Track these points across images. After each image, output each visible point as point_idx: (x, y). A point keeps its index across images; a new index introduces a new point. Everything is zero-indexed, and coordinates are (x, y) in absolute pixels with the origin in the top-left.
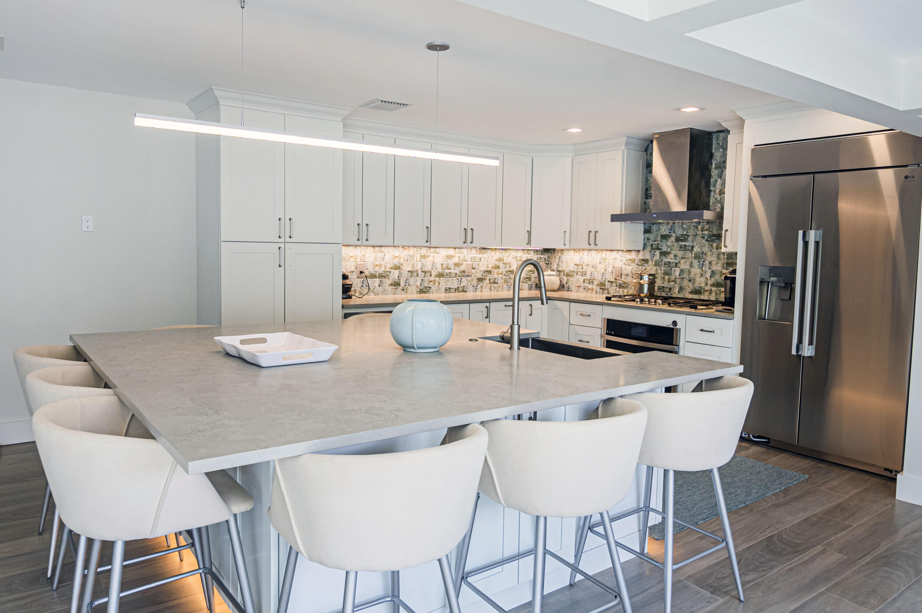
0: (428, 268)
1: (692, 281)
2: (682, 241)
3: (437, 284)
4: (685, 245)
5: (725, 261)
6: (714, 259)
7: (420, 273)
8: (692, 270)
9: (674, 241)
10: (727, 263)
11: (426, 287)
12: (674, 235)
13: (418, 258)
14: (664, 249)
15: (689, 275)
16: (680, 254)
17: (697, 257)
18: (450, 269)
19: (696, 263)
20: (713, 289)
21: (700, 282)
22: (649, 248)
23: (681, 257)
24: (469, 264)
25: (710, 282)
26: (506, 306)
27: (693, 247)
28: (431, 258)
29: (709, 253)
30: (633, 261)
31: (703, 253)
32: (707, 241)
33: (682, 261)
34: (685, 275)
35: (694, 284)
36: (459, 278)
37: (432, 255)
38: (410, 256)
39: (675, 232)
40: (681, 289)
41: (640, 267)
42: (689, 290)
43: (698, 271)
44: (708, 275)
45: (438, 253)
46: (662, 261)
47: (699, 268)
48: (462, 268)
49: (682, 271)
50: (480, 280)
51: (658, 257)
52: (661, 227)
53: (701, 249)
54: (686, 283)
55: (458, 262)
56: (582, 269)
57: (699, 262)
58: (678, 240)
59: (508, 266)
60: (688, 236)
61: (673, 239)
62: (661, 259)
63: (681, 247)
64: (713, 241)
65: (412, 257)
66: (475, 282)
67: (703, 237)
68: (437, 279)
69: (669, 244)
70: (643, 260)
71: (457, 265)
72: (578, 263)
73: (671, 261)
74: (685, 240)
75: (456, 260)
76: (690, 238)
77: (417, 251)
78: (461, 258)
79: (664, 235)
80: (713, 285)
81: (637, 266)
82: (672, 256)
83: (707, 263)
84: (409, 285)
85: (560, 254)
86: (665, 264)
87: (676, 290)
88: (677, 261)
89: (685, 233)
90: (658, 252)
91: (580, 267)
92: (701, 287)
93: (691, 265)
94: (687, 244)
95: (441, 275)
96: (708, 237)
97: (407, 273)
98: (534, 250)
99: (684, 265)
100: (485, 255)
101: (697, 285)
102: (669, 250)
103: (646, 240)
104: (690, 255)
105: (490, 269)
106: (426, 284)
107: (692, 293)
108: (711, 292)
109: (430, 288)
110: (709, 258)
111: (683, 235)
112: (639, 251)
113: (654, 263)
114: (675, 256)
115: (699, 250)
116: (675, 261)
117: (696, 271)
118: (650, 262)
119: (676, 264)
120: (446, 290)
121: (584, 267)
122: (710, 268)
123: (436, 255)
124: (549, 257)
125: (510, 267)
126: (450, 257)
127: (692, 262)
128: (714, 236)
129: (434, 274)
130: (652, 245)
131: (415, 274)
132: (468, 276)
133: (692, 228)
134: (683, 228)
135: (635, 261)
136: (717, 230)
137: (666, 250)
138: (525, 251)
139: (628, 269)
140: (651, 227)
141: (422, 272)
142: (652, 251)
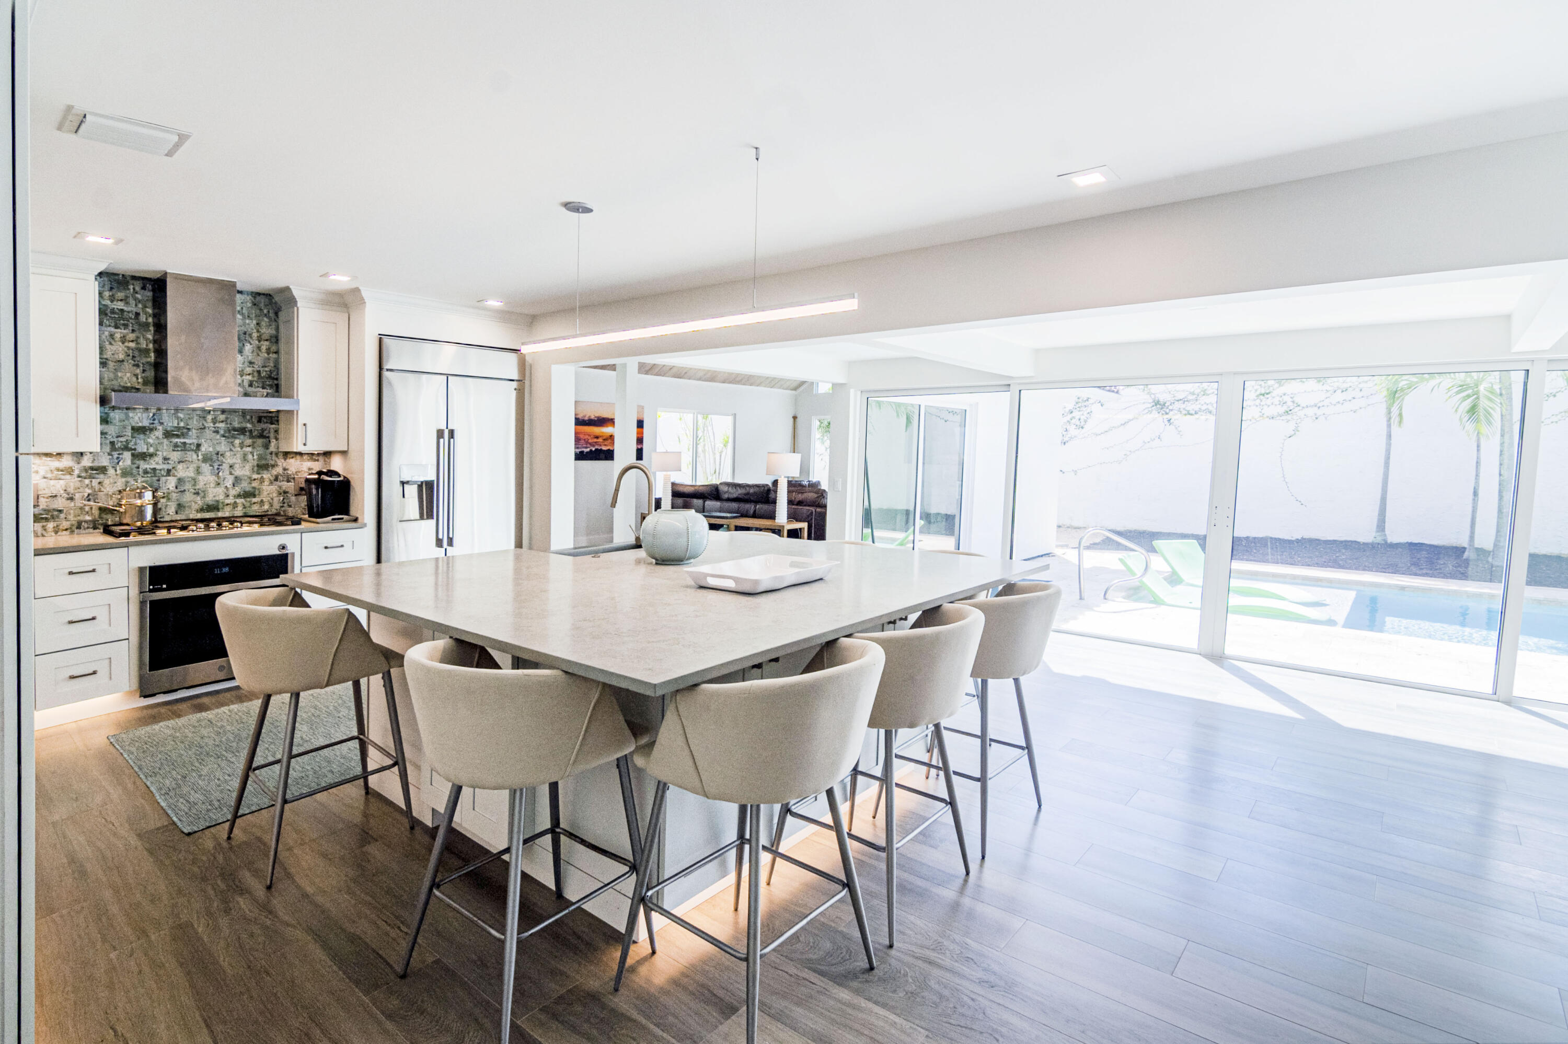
1: (202, 494)
2: (178, 436)
4: (185, 443)
5: (255, 463)
6: (237, 460)
8: (200, 478)
9: (161, 436)
10: (258, 466)
12: (160, 428)
14: (142, 448)
15: (194, 485)
16: (175, 456)
17: (207, 459)
19: (206, 468)
20: (238, 501)
21: (215, 494)
23: (176, 460)
25: (233, 492)
27: (199, 446)
29: (228, 454)
30: (69, 471)
31: (217, 454)
32: (224, 436)
33: (180, 466)
34: (188, 486)
35: (204, 497)
39: (162, 424)
40: (180, 507)
42: (196, 507)
43: (212, 479)
44: (229, 482)
46: (138, 468)
47: (212, 474)
49: (180, 481)
51: (129, 462)
52: (131, 415)
53: (214, 448)
54: (188, 497)
57: (211, 465)
58: (168, 434)
60: (189, 429)
61: (159, 433)
62: (136, 466)
63: (176, 446)
64: (234, 437)
67: (217, 432)
69: (151, 441)
70: (92, 468)
73: (158, 467)
74: (183, 435)
76: (193, 433)
79: (140, 427)
80: (239, 496)
81: (80, 479)
82: (159, 459)
83: (225, 467)
86: (146, 472)
87: (171, 510)
88: (170, 467)
89: (182, 424)
90: (127, 455)
92: (218, 501)
93: (198, 471)
94: (187, 441)
96: (225, 432)
99: (183, 472)
101: (210, 499)
102: (151, 450)
104: (195, 456)
107: (201, 510)
108: (235, 505)
110: (229, 459)
111: (178, 428)
113: (119, 472)
114: (165, 459)
115: (211, 449)
116: (166, 467)
117: (207, 478)
118: (111, 471)
119: (169, 471)
122: (231, 474)
127: (198, 467)
128: (235, 429)
130: (112, 443)
133: (196, 418)
134: (178, 418)
135: (73, 471)
136: (239, 423)
137: (145, 451)
139: (58, 486)
142: (115, 454)
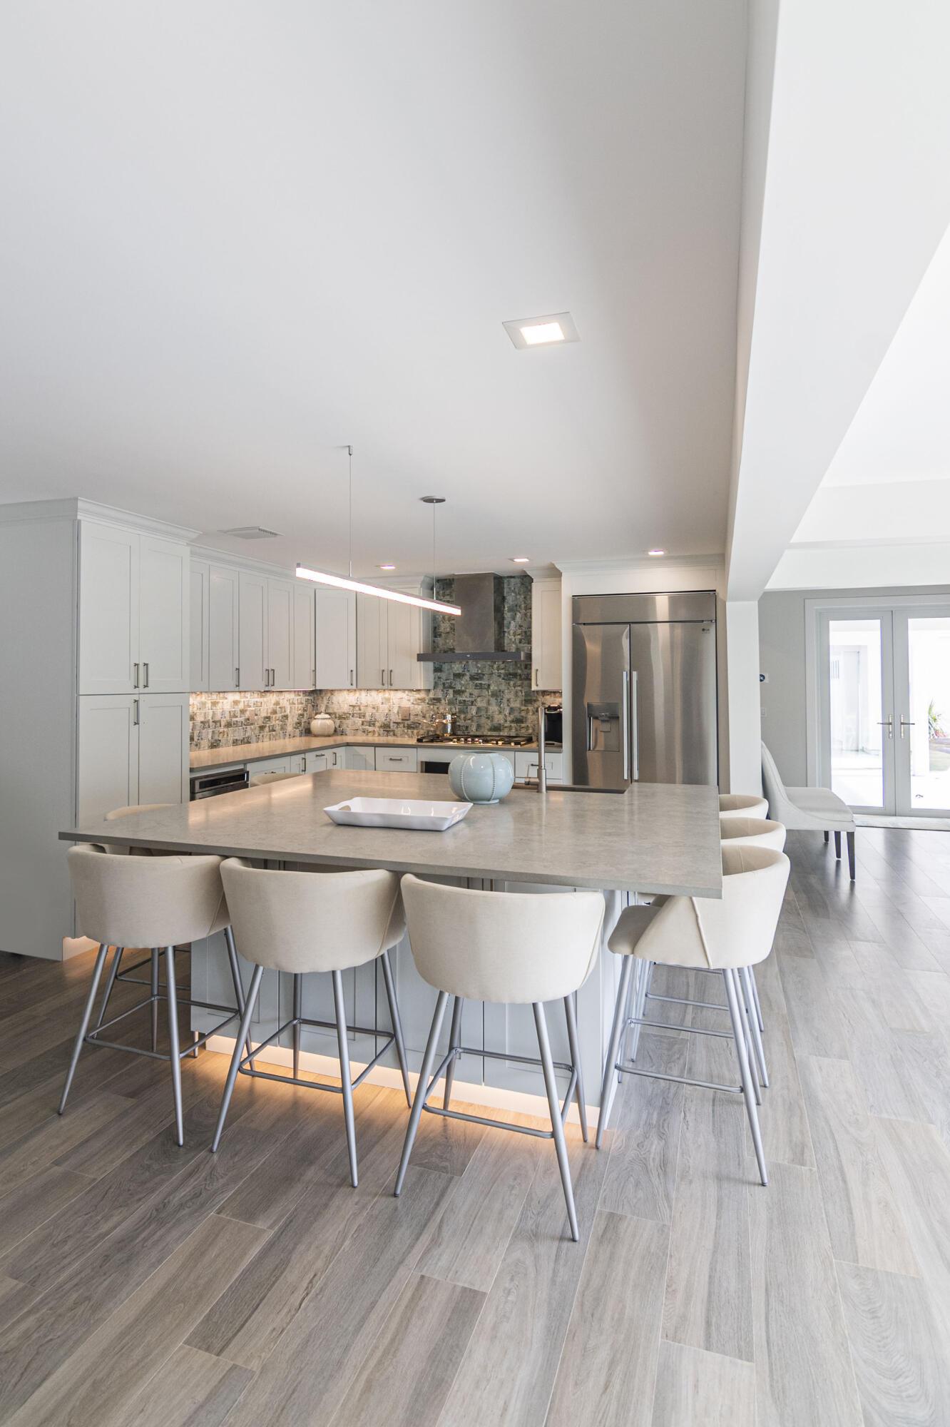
0: (218, 717)
1: (491, 719)
2: (477, 679)
3: (225, 736)
4: (481, 684)
5: (523, 698)
6: (512, 696)
7: (211, 724)
8: (490, 707)
9: (468, 679)
10: (525, 700)
11: (216, 740)
12: (468, 674)
13: (210, 705)
14: (458, 687)
15: (487, 712)
16: (476, 692)
17: (494, 695)
18: (237, 717)
19: (493, 701)
20: (513, 725)
21: (499, 719)
22: (441, 687)
23: (476, 695)
24: (252, 710)
25: (509, 719)
27: (489, 685)
28: (220, 705)
29: (506, 691)
30: (423, 700)
31: (500, 691)
32: (503, 679)
33: (479, 699)
34: (483, 713)
35: (492, 721)
36: (244, 727)
37: (221, 701)
39: (469, 671)
40: (479, 726)
41: (432, 707)
42: (488, 727)
43: (496, 708)
44: (507, 712)
45: (226, 699)
47: (496, 705)
48: (247, 714)
49: (479, 709)
50: (262, 728)
51: (452, 696)
52: (453, 666)
53: (498, 687)
54: (483, 720)
55: (243, 708)
56: (360, 710)
57: (496, 699)
58: (472, 678)
59: (283, 710)
60: (484, 674)
61: (467, 677)
62: (455, 698)
63: (476, 685)
64: (510, 680)
65: (204, 704)
66: (257, 732)
67: (499, 676)
68: (226, 730)
69: (463, 682)
70: (434, 699)
71: (243, 712)
72: (354, 704)
73: (467, 699)
74: (481, 679)
75: (241, 706)
76: (486, 677)
77: (209, 697)
78: (246, 703)
79: (457, 673)
80: (512, 721)
81: (428, 705)
82: (467, 694)
83: (505, 700)
84: (202, 739)
85: (329, 695)
86: (460, 702)
87: (474, 728)
88: (473, 699)
89: (480, 672)
90: (451, 691)
91: (357, 708)
92: (500, 724)
93: (489, 703)
94: (483, 683)
95: (229, 725)
96: (504, 675)
97: (200, 724)
98: (303, 691)
99: (481, 703)
100: (265, 699)
101: (496, 721)
102: (463, 688)
103: (437, 679)
104: (487, 693)
105: (269, 715)
106: (216, 737)
107: (490, 730)
108: (510, 728)
109: (220, 740)
110: (507, 696)
111: (478, 674)
112: (429, 690)
113: (447, 702)
114: (471, 694)
115: (496, 688)
116: (471, 699)
117: (494, 708)
118: (443, 701)
119: (472, 702)
120: (234, 743)
121: (362, 708)
122: (508, 706)
123: (225, 701)
124: (314, 698)
125: (285, 712)
126: (236, 703)
127: (489, 701)
128: (510, 674)
129: (223, 724)
130: (444, 684)
131: (207, 725)
132: (252, 724)
133: (487, 667)
134: (477, 667)
135: (425, 700)
136: (513, 670)
137: (460, 689)
138: (296, 693)
139: (418, 708)
140: (441, 666)
141: (213, 722)
142: (445, 690)
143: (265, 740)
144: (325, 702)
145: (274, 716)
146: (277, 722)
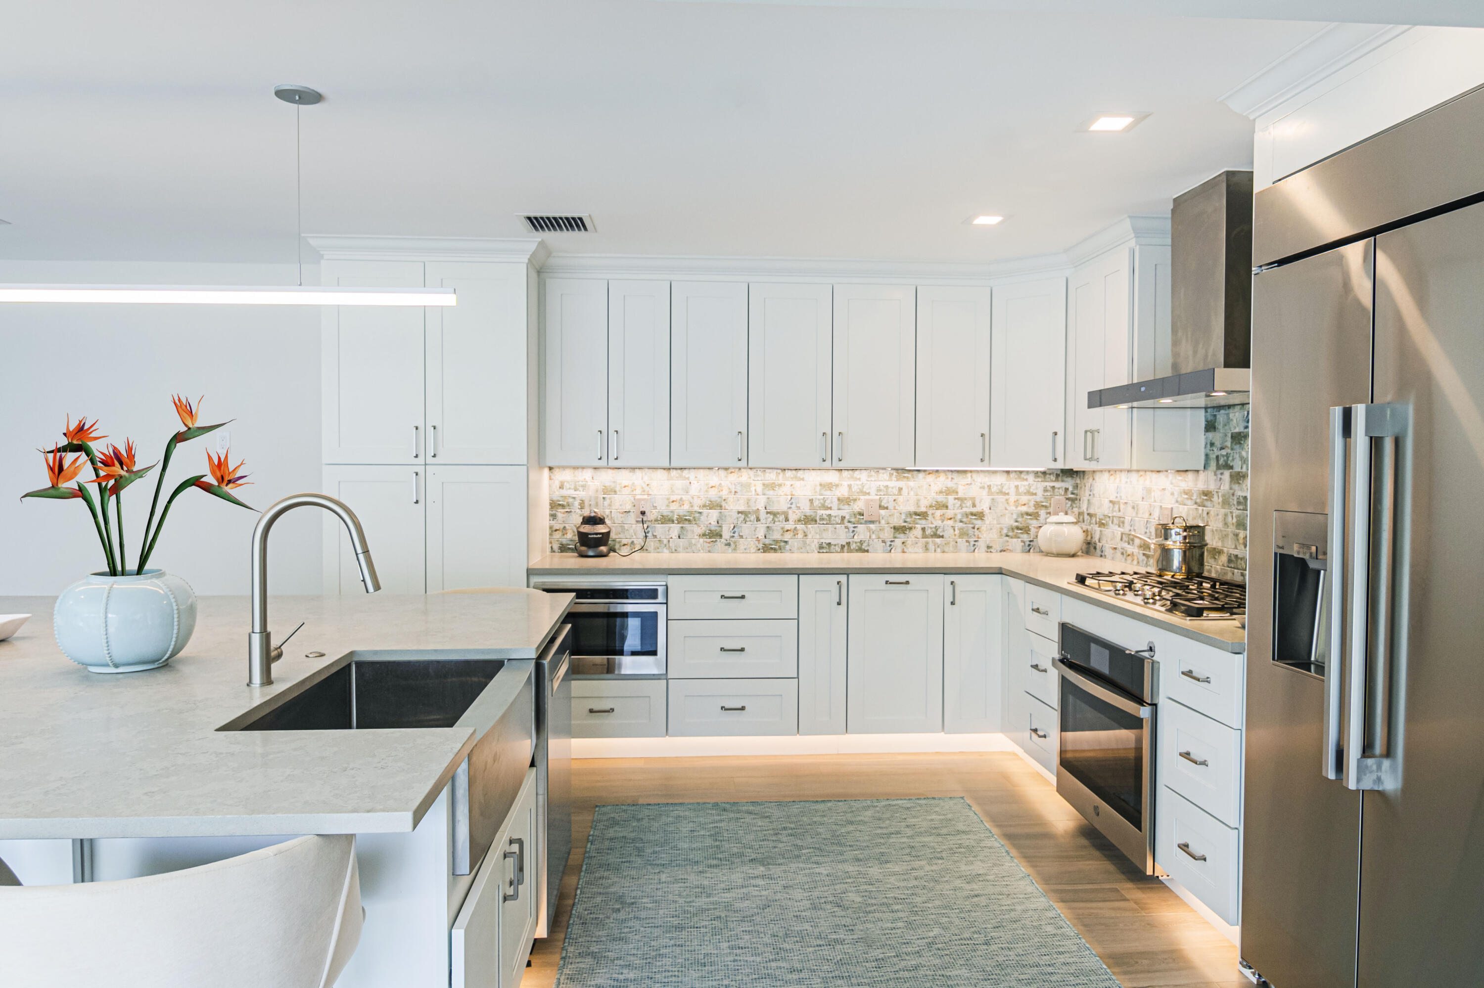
0: (781, 505)
3: (800, 536)
7: (763, 515)
11: (776, 541)
13: (760, 489)
14: (1238, 466)
18: (830, 508)
22: (1213, 464)
24: (872, 500)
26: (887, 582)
28: (786, 489)
30: (1189, 494)
36: (850, 525)
37: (788, 483)
38: (741, 485)
41: (1201, 508)
45: (803, 479)
46: (1233, 495)
48: (858, 506)
50: (899, 530)
51: (1227, 486)
52: (1231, 416)
55: (846, 495)
59: (969, 503)
62: (1232, 491)
65: (746, 486)
66: (888, 534)
68: (800, 527)
70: (1204, 493)
71: (844, 501)
72: (1113, 499)
75: (843, 492)
77: (756, 476)
78: (855, 489)
79: (1236, 433)
81: (1195, 506)
84: (741, 537)
90: (1227, 475)
95: (808, 520)
97: (735, 515)
98: (1036, 473)
100: (911, 483)
103: (1209, 446)
105: (923, 509)
106: (777, 536)
109: (786, 542)
112: (1198, 471)
113: (1221, 499)
118: (1215, 499)
120: (821, 547)
121: (1122, 506)
123: (798, 484)
125: (974, 506)
126: (829, 486)
129: (792, 517)
130: (1217, 457)
131: (753, 517)
132: (872, 522)
135: (1192, 495)
137: (1239, 470)
138: (1012, 475)
140: (1215, 416)
141: (768, 513)
142: (1219, 472)
143: (910, 549)
144: (1087, 493)
145: (938, 513)
146: (951, 523)
